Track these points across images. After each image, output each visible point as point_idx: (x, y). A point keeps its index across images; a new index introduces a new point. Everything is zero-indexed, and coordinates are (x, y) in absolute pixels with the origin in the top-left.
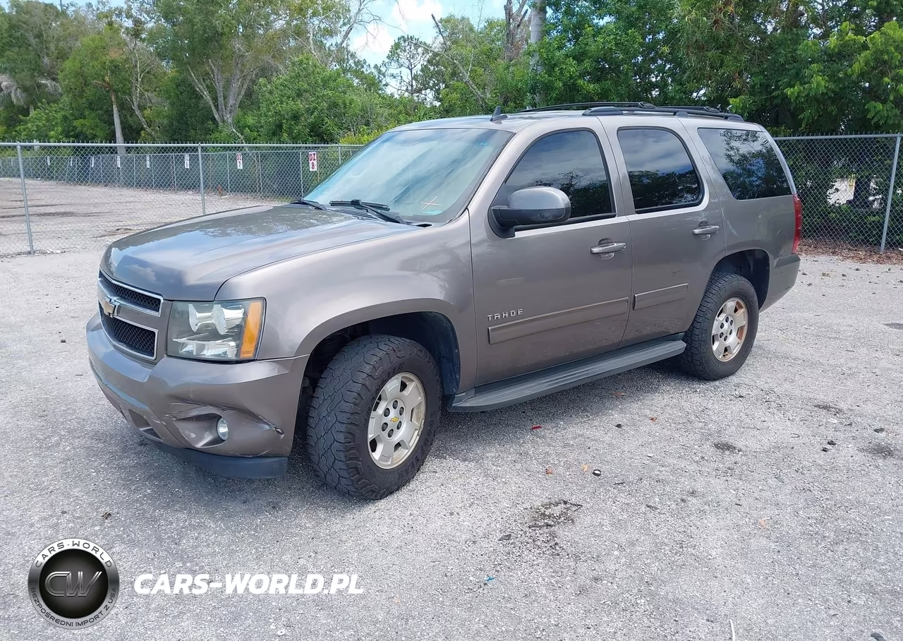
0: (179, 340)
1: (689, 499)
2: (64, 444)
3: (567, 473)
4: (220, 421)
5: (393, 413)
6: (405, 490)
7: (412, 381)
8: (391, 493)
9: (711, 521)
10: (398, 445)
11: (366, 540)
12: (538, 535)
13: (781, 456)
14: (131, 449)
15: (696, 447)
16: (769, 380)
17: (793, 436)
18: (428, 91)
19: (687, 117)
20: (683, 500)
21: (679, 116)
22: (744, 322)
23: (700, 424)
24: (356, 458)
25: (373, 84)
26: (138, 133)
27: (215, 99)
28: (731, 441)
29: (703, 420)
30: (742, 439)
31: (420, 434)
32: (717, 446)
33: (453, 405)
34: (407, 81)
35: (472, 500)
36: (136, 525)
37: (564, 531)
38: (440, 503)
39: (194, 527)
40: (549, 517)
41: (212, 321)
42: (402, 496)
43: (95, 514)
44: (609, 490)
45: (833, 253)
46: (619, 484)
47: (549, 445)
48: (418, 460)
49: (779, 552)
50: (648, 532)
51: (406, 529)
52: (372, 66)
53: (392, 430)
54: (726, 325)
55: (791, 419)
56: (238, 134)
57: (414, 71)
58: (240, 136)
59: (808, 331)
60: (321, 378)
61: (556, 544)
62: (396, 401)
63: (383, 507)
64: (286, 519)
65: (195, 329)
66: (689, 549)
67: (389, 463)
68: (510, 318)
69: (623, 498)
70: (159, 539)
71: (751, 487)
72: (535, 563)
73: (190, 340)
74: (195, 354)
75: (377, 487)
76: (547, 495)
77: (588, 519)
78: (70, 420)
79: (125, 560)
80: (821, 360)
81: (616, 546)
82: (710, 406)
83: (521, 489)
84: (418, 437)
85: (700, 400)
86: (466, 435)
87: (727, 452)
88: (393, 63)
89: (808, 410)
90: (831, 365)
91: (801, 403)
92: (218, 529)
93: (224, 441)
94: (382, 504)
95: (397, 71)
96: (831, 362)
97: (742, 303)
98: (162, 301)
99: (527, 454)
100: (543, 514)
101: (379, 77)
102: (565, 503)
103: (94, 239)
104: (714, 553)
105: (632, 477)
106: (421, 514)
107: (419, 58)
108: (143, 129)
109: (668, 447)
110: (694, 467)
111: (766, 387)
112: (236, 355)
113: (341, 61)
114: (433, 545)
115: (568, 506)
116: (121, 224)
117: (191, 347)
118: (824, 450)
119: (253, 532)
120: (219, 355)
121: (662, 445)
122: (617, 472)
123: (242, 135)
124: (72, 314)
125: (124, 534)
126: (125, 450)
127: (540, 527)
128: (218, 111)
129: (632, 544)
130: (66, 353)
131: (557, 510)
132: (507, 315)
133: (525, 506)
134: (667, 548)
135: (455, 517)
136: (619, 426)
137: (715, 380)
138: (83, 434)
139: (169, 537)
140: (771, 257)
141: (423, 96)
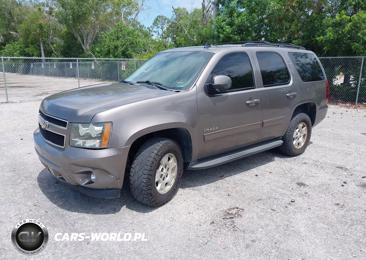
0: (75, 140)
1: (288, 206)
2: (23, 183)
3: (237, 196)
4: (92, 174)
5: (165, 170)
6: (170, 202)
7: (172, 156)
8: (164, 204)
9: (299, 216)
10: (167, 184)
11: (154, 224)
12: (227, 222)
13: (325, 188)
14: (52, 185)
15: (289, 184)
16: (316, 156)
17: (329, 179)
18: (169, 38)
19: (283, 47)
20: (286, 207)
21: (280, 47)
22: (306, 133)
23: (290, 175)
24: (151, 190)
25: (147, 35)
26: (51, 54)
27: (83, 40)
28: (303, 182)
29: (291, 173)
30: (308, 181)
31: (175, 179)
32: (298, 184)
33: (189, 167)
34: (161, 34)
35: (198, 207)
36: (55, 218)
37: (238, 220)
38: (184, 208)
39: (80, 219)
40: (231, 214)
41: (89, 131)
42: (168, 205)
43: (38, 213)
44: (255, 203)
45: (336, 104)
46: (259, 200)
47: (228, 184)
48: (174, 190)
49: (329, 229)
50: (273, 221)
51: (171, 220)
52: (146, 28)
53: (164, 177)
54: (299, 134)
55: (327, 172)
56: (92, 54)
57: (163, 30)
58: (93, 55)
59: (330, 136)
60: (136, 155)
61: (235, 226)
62: (166, 165)
63: (160, 210)
64: (119, 215)
65: (82, 135)
66: (291, 228)
67: (163, 191)
68: (213, 131)
69: (261, 206)
70: (66, 224)
71: (314, 201)
72: (227, 234)
73: (80, 139)
74: (82, 145)
75: (159, 202)
76: (229, 205)
77: (247, 215)
78: (26, 173)
79: (51, 233)
80: (337, 148)
81: (260, 227)
82: (293, 167)
83: (218, 202)
84: (174, 180)
85: (289, 165)
86: (193, 179)
87: (302, 187)
88: (155, 27)
89: (333, 169)
90: (341, 150)
91: (330, 166)
92: (91, 219)
93: (94, 182)
94: (160, 209)
95: (157, 30)
96: (341, 149)
97: (305, 124)
98: (68, 123)
99: (219, 187)
100: (228, 213)
101: (149, 32)
102: (237, 208)
103: (34, 97)
104: (302, 230)
105: (264, 197)
106: (177, 213)
107: (166, 25)
108: (53, 52)
109: (277, 184)
110: (289, 193)
111: (315, 159)
112: (100, 146)
113: (134, 25)
114: (183, 227)
115: (239, 209)
116: (45, 91)
117: (80, 142)
118: (342, 186)
119: (106, 221)
120: (92, 146)
121: (275, 183)
122: (257, 195)
123: (94, 55)
124: (25, 128)
125: (51, 222)
126: (49, 185)
127: (228, 219)
128: (84, 45)
129: (267, 226)
130: (23, 144)
131: (234, 211)
132: (212, 129)
133: (220, 210)
134: (282, 227)
135: (191, 214)
136: (257, 175)
137: (294, 156)
138: (31, 179)
139: (70, 223)
140: (317, 106)
141: (167, 40)
